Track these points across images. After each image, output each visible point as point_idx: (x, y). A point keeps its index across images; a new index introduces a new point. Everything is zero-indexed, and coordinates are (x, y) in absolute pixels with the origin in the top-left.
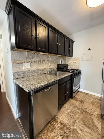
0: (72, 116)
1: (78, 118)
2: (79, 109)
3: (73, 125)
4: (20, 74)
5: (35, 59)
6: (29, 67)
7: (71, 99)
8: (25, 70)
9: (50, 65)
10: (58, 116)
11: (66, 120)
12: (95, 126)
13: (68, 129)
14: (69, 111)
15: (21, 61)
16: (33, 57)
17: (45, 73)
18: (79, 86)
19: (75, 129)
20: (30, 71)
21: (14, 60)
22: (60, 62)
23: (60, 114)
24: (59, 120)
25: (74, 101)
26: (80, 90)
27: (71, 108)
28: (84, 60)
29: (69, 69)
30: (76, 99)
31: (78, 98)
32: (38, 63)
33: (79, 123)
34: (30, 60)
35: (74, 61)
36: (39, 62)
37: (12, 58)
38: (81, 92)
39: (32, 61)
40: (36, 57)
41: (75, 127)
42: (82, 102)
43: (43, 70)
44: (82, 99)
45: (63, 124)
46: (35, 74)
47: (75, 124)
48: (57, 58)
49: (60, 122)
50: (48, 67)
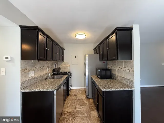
0: (73, 105)
1: (77, 104)
2: (75, 100)
3: (75, 109)
4: (26, 83)
5: (38, 66)
6: (33, 75)
7: (67, 97)
8: (30, 78)
9: (48, 70)
10: (64, 111)
11: (70, 109)
12: (85, 103)
13: (73, 112)
14: (69, 104)
15: (27, 69)
16: (36, 65)
17: (46, 79)
18: (71, 85)
19: (77, 110)
20: (34, 79)
21: (22, 69)
22: (55, 66)
23: (65, 109)
24: (66, 112)
25: (71, 97)
26: (72, 88)
27: (71, 102)
28: (73, 64)
29: (62, 72)
30: (71, 95)
31: (72, 94)
32: (39, 70)
33: (78, 106)
34: (34, 68)
35: (66, 65)
36: (41, 69)
37: (21, 67)
38: (73, 89)
39: (36, 69)
40: (38, 65)
41: (77, 109)
42: (76, 95)
43: (43, 76)
44: (75, 93)
45: (69, 112)
46: (38, 81)
47: (76, 108)
48: (52, 63)
49: (67, 113)
50: (47, 73)
